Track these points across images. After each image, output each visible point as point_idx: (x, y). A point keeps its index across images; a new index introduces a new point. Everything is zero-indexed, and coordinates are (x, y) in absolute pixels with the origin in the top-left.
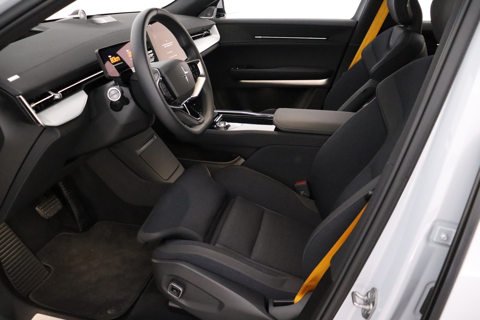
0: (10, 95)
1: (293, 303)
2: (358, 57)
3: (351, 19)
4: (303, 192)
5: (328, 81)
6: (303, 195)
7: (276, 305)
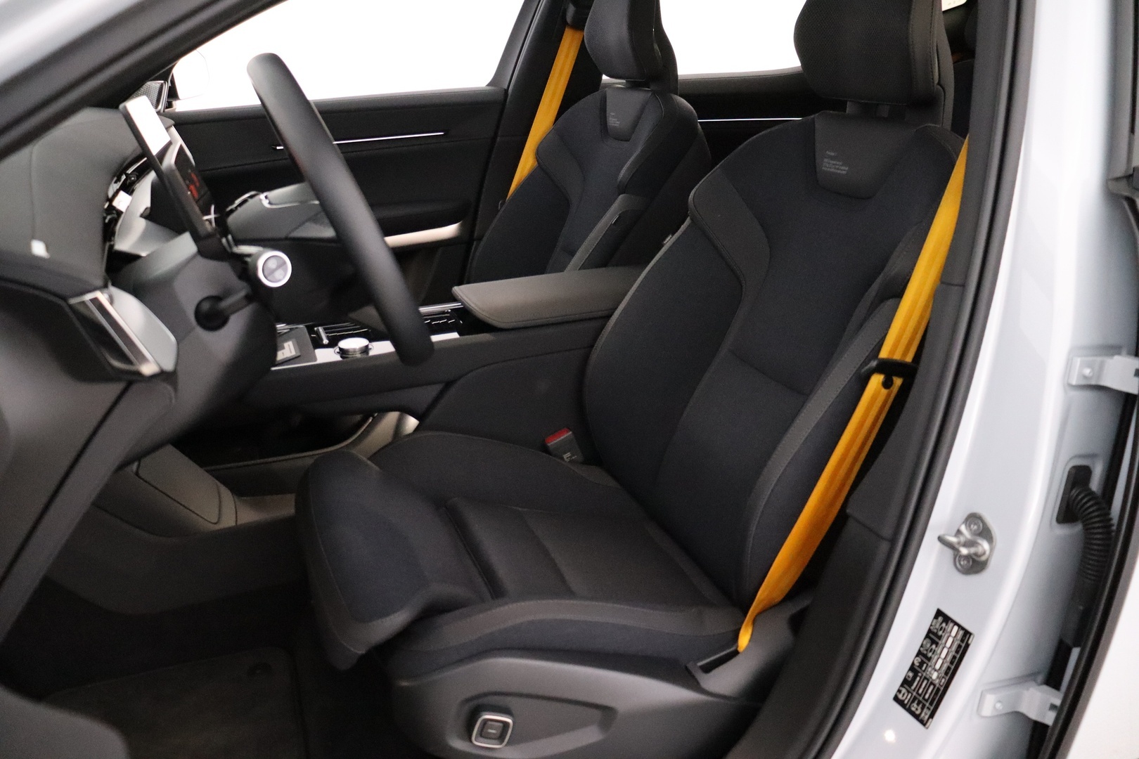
0: (52, 298)
1: (736, 653)
2: (526, 164)
3: (488, 85)
4: (568, 454)
5: (462, 228)
6: (570, 461)
7: (708, 669)
